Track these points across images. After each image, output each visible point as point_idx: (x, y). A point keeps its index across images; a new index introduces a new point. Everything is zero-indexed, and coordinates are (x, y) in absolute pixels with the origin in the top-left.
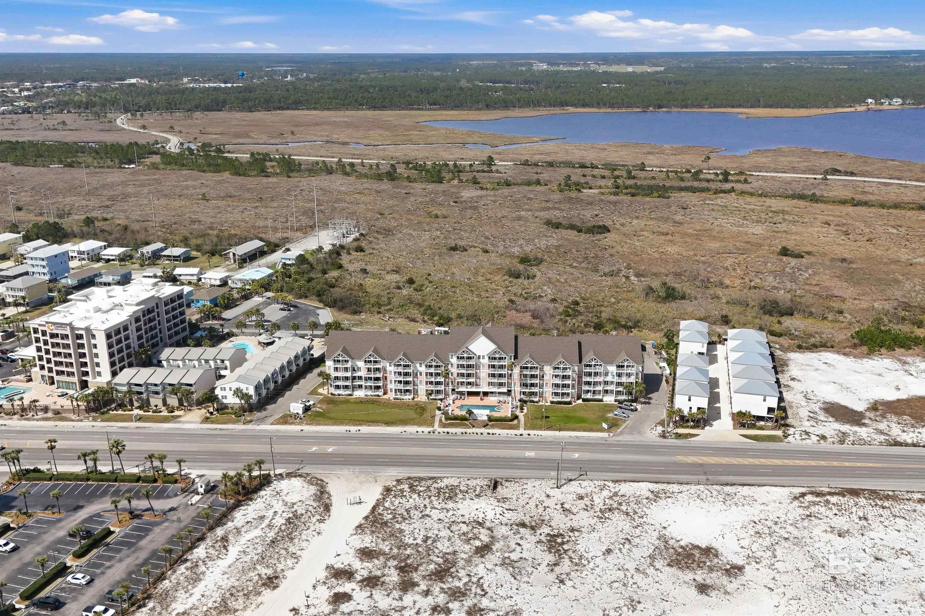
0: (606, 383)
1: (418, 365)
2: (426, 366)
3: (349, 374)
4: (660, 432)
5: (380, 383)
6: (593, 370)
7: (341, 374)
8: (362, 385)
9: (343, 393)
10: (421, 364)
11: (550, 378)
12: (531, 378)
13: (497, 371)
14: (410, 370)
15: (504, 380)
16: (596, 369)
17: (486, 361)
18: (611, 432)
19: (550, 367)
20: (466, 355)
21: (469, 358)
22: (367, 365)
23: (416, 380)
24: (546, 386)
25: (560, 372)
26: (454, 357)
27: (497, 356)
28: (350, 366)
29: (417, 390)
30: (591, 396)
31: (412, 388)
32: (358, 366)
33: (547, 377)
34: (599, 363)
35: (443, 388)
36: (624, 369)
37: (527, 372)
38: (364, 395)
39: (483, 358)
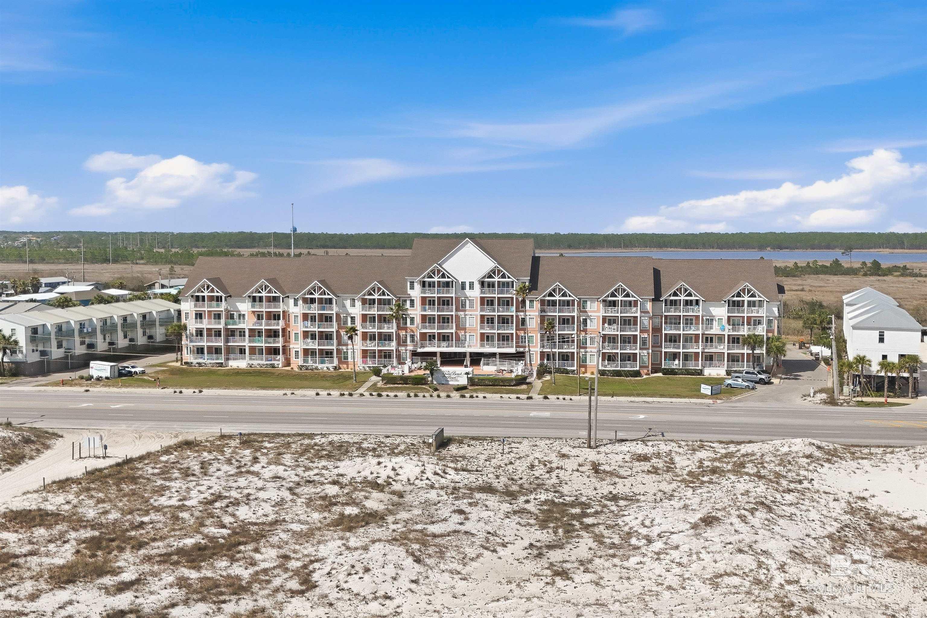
0: (709, 339)
1: (348, 303)
2: (364, 302)
3: (221, 325)
4: (824, 398)
5: (279, 342)
6: (681, 311)
7: (204, 325)
8: (244, 346)
9: (208, 362)
10: (353, 300)
11: (599, 327)
12: (560, 324)
13: (496, 311)
14: (333, 310)
15: (511, 330)
16: (686, 310)
17: (477, 292)
18: (721, 397)
19: (597, 304)
20: (437, 279)
21: (447, 285)
22: (255, 307)
23: (344, 333)
24: (593, 343)
25: (618, 312)
26: (416, 285)
27: (496, 279)
28: (222, 309)
29: (346, 353)
30: (678, 364)
31: (335, 347)
32: (240, 311)
33: (595, 325)
34: (694, 298)
35: (392, 346)
36: (744, 310)
37: (554, 311)
38: (246, 365)
39: (472, 288)
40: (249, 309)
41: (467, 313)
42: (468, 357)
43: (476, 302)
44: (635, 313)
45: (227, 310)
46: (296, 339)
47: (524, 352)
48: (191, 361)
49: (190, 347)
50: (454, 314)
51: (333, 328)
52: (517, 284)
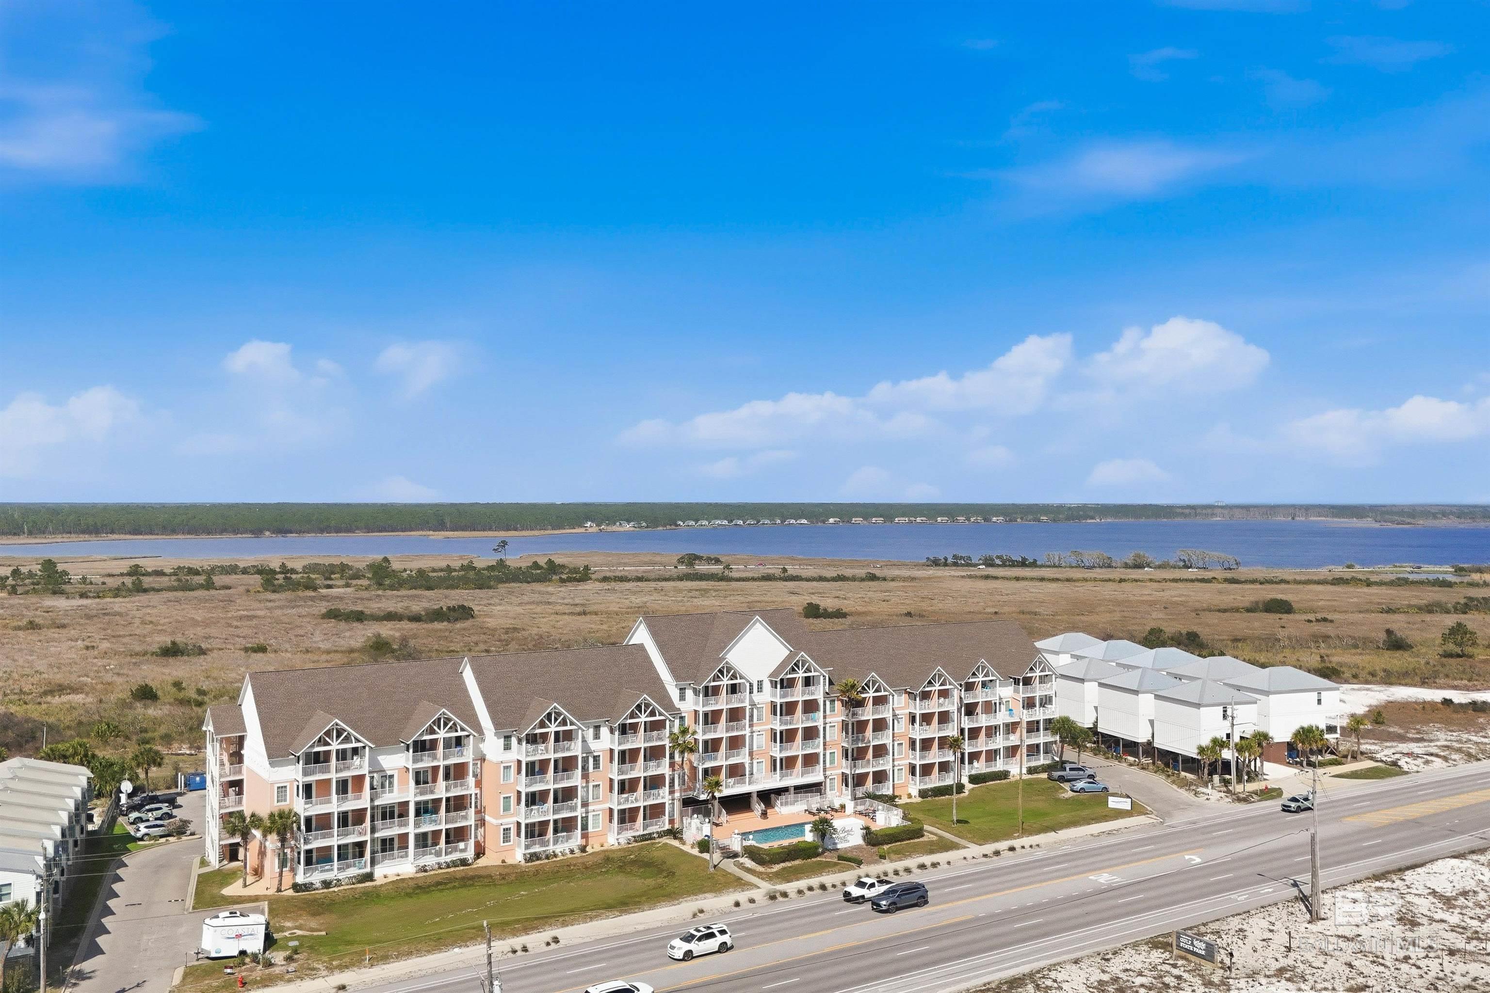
1: (590, 734)
3: (363, 801)
4: (1223, 794)
5: (465, 818)
6: (980, 696)
7: (334, 806)
8: (407, 834)
9: (341, 876)
10: (597, 728)
11: (907, 729)
12: (874, 731)
13: (799, 721)
14: (576, 749)
15: (816, 747)
16: (984, 694)
17: (768, 696)
18: (1143, 812)
19: (904, 697)
20: (725, 681)
21: (734, 689)
22: (422, 760)
23: (584, 785)
24: (900, 753)
25: (934, 706)
26: (689, 693)
27: (801, 674)
28: (365, 771)
29: (585, 819)
30: (980, 767)
31: (579, 812)
32: (384, 771)
33: (902, 727)
34: (991, 678)
35: (663, 796)
36: (1035, 688)
37: (868, 714)
38: (414, 870)
39: (760, 689)
40: (411, 766)
41: (755, 729)
42: (755, 797)
43: (766, 711)
44: (951, 706)
45: (370, 772)
46: (507, 808)
47: (825, 777)
48: (307, 880)
49: (299, 853)
50: (747, 732)
51: (576, 779)
52: (825, 679)
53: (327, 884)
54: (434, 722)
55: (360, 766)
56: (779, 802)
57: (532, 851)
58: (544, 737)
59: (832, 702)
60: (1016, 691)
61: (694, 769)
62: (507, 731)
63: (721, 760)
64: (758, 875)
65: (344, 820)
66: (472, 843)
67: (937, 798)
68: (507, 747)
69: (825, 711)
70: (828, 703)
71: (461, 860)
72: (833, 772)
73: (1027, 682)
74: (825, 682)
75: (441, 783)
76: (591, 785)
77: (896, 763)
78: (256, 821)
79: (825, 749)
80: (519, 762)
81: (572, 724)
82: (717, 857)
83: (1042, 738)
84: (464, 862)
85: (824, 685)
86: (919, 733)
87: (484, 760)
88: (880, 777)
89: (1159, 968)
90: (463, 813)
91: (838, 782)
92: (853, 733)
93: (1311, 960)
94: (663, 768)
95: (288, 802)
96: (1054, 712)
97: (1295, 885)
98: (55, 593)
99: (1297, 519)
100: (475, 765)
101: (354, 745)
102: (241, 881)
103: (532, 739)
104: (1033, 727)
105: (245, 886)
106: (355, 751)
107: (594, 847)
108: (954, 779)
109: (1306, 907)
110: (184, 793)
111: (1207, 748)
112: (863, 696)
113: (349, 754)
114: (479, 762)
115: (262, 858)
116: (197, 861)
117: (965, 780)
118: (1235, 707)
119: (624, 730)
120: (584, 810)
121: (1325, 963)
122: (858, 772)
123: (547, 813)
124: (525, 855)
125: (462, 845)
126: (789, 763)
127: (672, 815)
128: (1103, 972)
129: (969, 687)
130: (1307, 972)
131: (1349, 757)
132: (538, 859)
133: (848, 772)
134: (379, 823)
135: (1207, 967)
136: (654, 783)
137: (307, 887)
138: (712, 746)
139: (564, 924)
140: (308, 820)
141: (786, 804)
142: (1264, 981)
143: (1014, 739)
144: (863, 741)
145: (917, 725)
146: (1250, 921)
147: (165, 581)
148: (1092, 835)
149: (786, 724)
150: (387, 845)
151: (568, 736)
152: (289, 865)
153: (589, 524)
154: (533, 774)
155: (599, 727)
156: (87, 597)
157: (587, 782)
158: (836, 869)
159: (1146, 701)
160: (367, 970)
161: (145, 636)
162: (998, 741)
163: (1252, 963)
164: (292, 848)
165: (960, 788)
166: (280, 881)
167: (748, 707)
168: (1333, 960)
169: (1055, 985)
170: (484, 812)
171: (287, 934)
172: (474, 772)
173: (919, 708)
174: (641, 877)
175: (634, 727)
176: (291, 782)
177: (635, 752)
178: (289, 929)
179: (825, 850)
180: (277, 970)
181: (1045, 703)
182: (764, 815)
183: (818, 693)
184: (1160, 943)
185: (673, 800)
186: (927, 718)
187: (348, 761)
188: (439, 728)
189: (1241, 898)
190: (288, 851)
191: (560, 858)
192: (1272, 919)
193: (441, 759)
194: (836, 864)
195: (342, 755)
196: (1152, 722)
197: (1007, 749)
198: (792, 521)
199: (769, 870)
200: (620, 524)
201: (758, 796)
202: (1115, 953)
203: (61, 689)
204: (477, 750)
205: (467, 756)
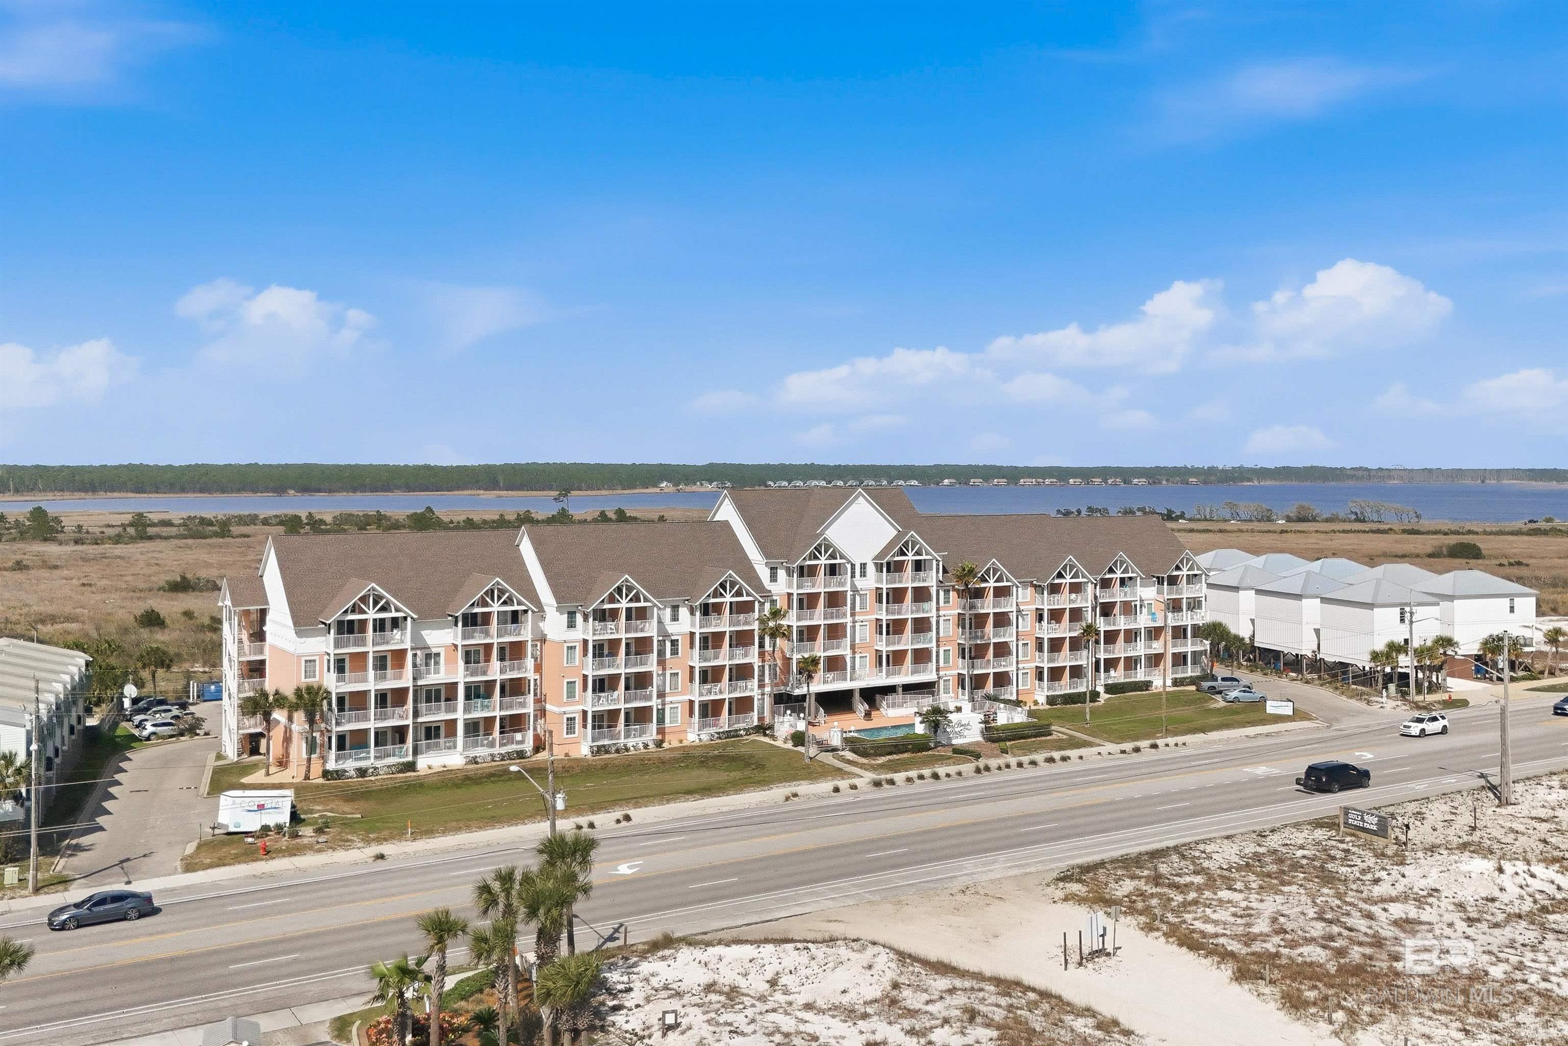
3: (406, 681)
4: (1399, 703)
5: (523, 705)
6: (1117, 595)
7: (371, 683)
8: (454, 721)
9: (379, 764)
10: (675, 608)
11: (1033, 627)
12: (994, 627)
13: (908, 611)
14: (650, 630)
15: (929, 642)
16: (1122, 594)
17: (870, 581)
18: (1306, 717)
19: (1030, 590)
20: (823, 561)
21: (833, 570)
22: (473, 637)
23: (660, 672)
24: (1025, 655)
25: (1064, 601)
26: (782, 574)
27: (910, 557)
28: (407, 645)
29: (661, 713)
30: (1118, 676)
31: (654, 703)
32: (429, 648)
33: (1027, 624)
34: (1130, 575)
35: (751, 688)
36: (1181, 589)
37: (988, 606)
38: (463, 761)
39: (863, 574)
40: (459, 642)
41: (857, 618)
42: (857, 695)
43: (870, 599)
44: (1085, 601)
45: (412, 649)
46: (571, 694)
47: (939, 678)
48: (341, 766)
49: (330, 738)
50: (848, 620)
51: (651, 665)
52: (938, 565)
53: (362, 772)
54: (486, 593)
55: (400, 639)
56: (885, 703)
57: (600, 743)
58: (614, 614)
59: (947, 592)
60: (1160, 592)
61: (787, 661)
62: (571, 606)
63: (820, 649)
64: (862, 766)
65: (382, 698)
66: (530, 734)
67: (1068, 706)
68: (571, 625)
69: (938, 602)
70: (942, 593)
71: (517, 752)
72: (948, 673)
73: (1173, 581)
74: (938, 569)
75: (495, 664)
76: (668, 673)
77: (1020, 666)
78: (280, 700)
79: (938, 646)
80: (585, 642)
81: (646, 600)
82: (813, 751)
83: (1189, 647)
84: (521, 755)
85: (938, 572)
86: (1048, 631)
87: (545, 640)
88: (1002, 680)
89: (1324, 843)
90: (520, 699)
91: (953, 683)
92: (970, 628)
93: (1499, 837)
94: (752, 657)
95: (317, 679)
96: (1204, 617)
97: (1482, 776)
98: (46, 540)
99: (1487, 481)
100: (535, 646)
101: (394, 614)
102: (263, 771)
103: (602, 616)
104: (1179, 633)
105: (268, 774)
106: (395, 623)
107: (671, 742)
108: (1087, 687)
109: (1495, 794)
110: (197, 703)
111: (1382, 653)
112: (983, 585)
113: (388, 625)
114: (539, 644)
115: (288, 744)
116: (213, 755)
117: (1100, 689)
118: (1414, 609)
119: (706, 610)
120: (660, 701)
121: (1516, 840)
122: (976, 672)
123: (617, 700)
124: (591, 747)
125: (518, 736)
126: (897, 658)
127: (761, 709)
128: (1259, 845)
129: (1106, 584)
130: (1495, 847)
131: (1546, 673)
132: (607, 752)
133: (965, 672)
134: (423, 706)
135: (1379, 842)
136: (742, 672)
137: (339, 774)
138: (809, 634)
139: (637, 806)
140: (341, 700)
141: (894, 705)
142: (1445, 852)
143: (1157, 647)
144: (982, 637)
145: (1045, 623)
146: (1430, 806)
147: (173, 531)
148: (1247, 736)
149: (893, 613)
150: (431, 732)
151: (642, 614)
152: (318, 750)
153: (664, 484)
154: (601, 655)
155: (678, 607)
156: (83, 544)
157: (664, 669)
158: (951, 761)
159: (1311, 606)
160: (409, 843)
161: (150, 576)
162: (1138, 648)
163: (1431, 839)
164: (322, 732)
165: (1095, 695)
166: (309, 768)
167: (849, 594)
168: (1525, 837)
169: (1204, 855)
170: (545, 701)
171: (316, 815)
172: (532, 654)
173: (1047, 603)
174: (725, 771)
175: (718, 608)
176: (321, 656)
177: (719, 636)
178: (319, 811)
179: (938, 744)
180: (305, 841)
181: (1194, 607)
182: (868, 715)
183: (931, 579)
184: (1326, 823)
185: (763, 694)
186: (1056, 615)
187: (387, 633)
188: (493, 600)
189: (1420, 787)
190: (317, 735)
191: (632, 752)
192: (1455, 804)
193: (494, 636)
194: (950, 758)
195: (380, 626)
196: (1317, 632)
197: (1149, 657)
198: (901, 482)
199: (873, 762)
200: (702, 484)
201: (861, 695)
202: (1273, 831)
203: (53, 619)
204: (536, 628)
205: (526, 633)
